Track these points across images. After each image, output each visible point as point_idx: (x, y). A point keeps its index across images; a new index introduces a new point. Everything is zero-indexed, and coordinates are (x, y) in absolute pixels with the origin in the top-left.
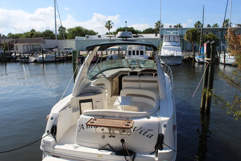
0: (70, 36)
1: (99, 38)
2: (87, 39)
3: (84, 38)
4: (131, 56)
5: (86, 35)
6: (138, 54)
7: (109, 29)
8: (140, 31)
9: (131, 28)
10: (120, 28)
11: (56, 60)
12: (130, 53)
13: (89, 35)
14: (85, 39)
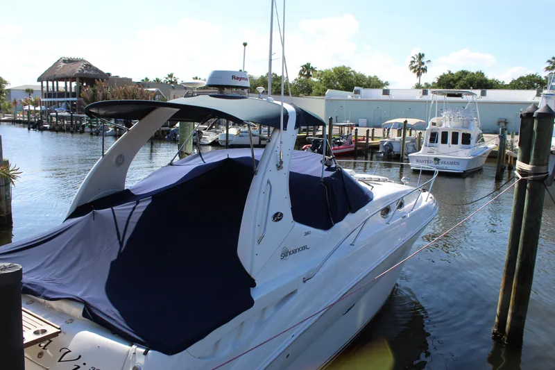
0: (319, 89)
1: (386, 97)
2: (354, 98)
3: (349, 95)
4: (435, 144)
5: (356, 88)
6: (455, 141)
7: (419, 75)
8: (503, 82)
9: (477, 73)
10: (450, 72)
11: (260, 142)
12: (433, 138)
13: (365, 87)
14: (349, 97)
